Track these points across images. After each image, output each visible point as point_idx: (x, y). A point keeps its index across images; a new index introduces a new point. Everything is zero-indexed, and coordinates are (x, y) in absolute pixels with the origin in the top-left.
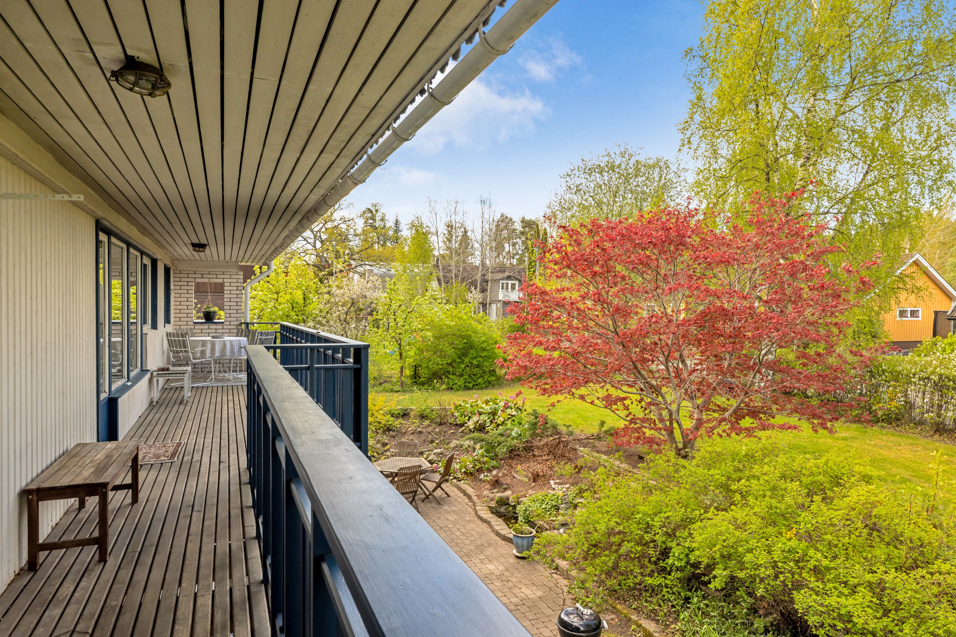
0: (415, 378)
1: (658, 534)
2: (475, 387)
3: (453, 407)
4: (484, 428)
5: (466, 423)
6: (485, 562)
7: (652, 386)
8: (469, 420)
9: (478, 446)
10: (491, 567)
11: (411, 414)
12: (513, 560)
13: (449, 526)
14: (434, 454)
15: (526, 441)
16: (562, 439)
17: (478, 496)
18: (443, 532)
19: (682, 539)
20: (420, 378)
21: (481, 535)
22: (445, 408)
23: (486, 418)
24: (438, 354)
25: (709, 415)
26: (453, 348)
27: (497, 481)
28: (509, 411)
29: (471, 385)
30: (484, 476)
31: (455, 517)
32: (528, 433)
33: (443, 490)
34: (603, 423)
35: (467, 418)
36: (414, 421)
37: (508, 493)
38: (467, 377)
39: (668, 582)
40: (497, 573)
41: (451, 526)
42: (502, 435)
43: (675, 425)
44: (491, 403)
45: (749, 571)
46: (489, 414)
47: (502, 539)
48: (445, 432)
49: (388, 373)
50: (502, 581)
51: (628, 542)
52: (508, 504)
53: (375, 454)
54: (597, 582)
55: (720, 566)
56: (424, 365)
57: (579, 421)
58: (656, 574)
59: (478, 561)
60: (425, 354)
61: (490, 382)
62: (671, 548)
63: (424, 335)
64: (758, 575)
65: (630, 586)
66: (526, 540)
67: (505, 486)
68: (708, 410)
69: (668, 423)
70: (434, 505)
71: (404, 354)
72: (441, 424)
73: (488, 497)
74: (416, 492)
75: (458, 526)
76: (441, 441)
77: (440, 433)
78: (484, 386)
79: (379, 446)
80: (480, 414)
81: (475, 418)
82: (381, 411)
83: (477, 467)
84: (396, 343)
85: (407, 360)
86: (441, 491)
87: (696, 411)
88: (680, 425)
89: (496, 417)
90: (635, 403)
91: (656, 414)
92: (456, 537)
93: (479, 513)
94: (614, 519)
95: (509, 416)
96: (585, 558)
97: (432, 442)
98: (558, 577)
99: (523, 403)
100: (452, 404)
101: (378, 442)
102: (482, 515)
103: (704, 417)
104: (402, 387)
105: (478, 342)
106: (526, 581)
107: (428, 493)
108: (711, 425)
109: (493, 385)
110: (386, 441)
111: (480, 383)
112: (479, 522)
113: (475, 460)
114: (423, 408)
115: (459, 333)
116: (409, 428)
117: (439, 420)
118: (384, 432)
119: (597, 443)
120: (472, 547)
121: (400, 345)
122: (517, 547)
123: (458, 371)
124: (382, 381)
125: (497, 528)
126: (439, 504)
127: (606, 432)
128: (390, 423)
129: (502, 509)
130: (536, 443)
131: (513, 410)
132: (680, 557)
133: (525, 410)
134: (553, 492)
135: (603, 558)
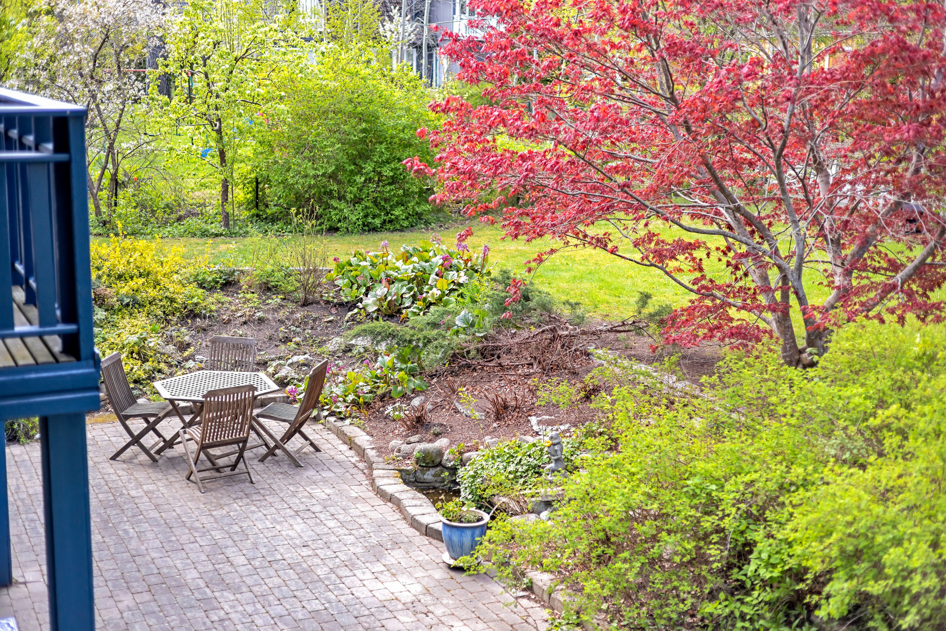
0: (257, 206)
1: (728, 515)
2: (388, 226)
3: (332, 265)
4: (399, 312)
5: (361, 300)
6: (382, 578)
7: (750, 220)
8: (366, 294)
9: (382, 347)
10: (395, 587)
11: (242, 282)
12: (440, 574)
13: (313, 509)
14: (291, 365)
15: (485, 337)
16: (560, 333)
17: (380, 450)
18: (300, 520)
19: (775, 526)
20: (267, 206)
21: (380, 526)
22: (315, 270)
23: (404, 290)
24: (306, 153)
25: (862, 278)
26: (340, 141)
27: (420, 420)
28: (452, 275)
29: (377, 222)
30: (395, 409)
31: (328, 491)
32: (488, 321)
33: (306, 438)
34: (645, 298)
35: (363, 290)
36: (249, 296)
37: (442, 442)
38: (369, 204)
39: (745, 609)
40: (407, 598)
41: (317, 508)
42: (435, 325)
43: (793, 300)
44: (415, 259)
45: (891, 581)
46: (411, 281)
47: (421, 534)
48: (314, 320)
49: (199, 195)
50: (415, 613)
51: (669, 532)
52: (440, 464)
53: (162, 365)
54: (607, 612)
55: (841, 574)
56: (275, 178)
57: (602, 296)
58: (722, 596)
59: (369, 575)
60: (278, 154)
61: (419, 216)
62: (755, 543)
63: (271, 112)
64: (908, 590)
65: (670, 619)
66: (469, 533)
67: (438, 429)
68: (864, 268)
69: (778, 295)
70: (286, 468)
71: (229, 155)
72: (306, 304)
73: (399, 451)
74: (245, 441)
75: (332, 510)
76: (305, 339)
77: (303, 323)
78: (406, 224)
79: (171, 348)
80: (391, 281)
81: (380, 290)
82: (175, 276)
83: (379, 392)
84: (209, 128)
85: (235, 166)
86: (302, 440)
87: (839, 270)
88: (801, 300)
89: (426, 288)
90: (715, 255)
91: (755, 278)
92: (326, 530)
93: (379, 482)
94: (644, 488)
95: (452, 286)
96: (584, 566)
97: (286, 340)
98: (532, 604)
99: (485, 259)
100: (331, 260)
101: (169, 340)
102: (383, 488)
103: (855, 283)
104: (227, 225)
105: (394, 127)
106: (464, 613)
107: (272, 444)
108: (863, 299)
109: (427, 223)
110: (187, 338)
111: (397, 217)
112: (378, 501)
113: (377, 377)
114: (269, 268)
115: (350, 108)
116: (237, 310)
117: (302, 295)
118: (183, 320)
119: (633, 340)
120: (359, 550)
121: (219, 132)
122: (451, 547)
123: (351, 192)
124: (182, 213)
125: (412, 511)
126: (298, 466)
127: (651, 316)
128: (195, 300)
129: (429, 476)
130: (504, 340)
131: (462, 273)
132: (772, 561)
133: (489, 273)
134: (531, 440)
135: (619, 565)
